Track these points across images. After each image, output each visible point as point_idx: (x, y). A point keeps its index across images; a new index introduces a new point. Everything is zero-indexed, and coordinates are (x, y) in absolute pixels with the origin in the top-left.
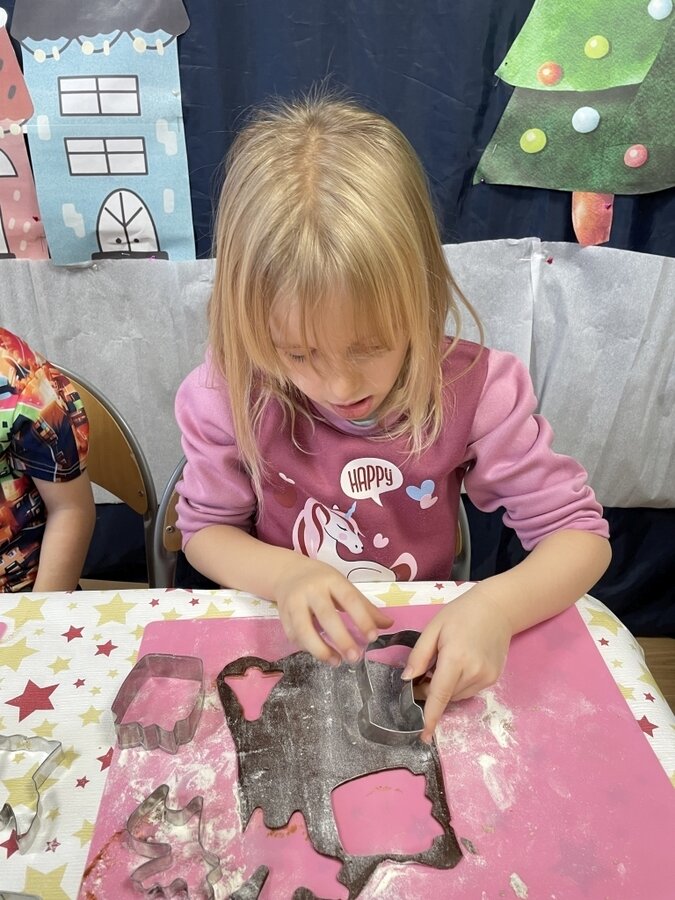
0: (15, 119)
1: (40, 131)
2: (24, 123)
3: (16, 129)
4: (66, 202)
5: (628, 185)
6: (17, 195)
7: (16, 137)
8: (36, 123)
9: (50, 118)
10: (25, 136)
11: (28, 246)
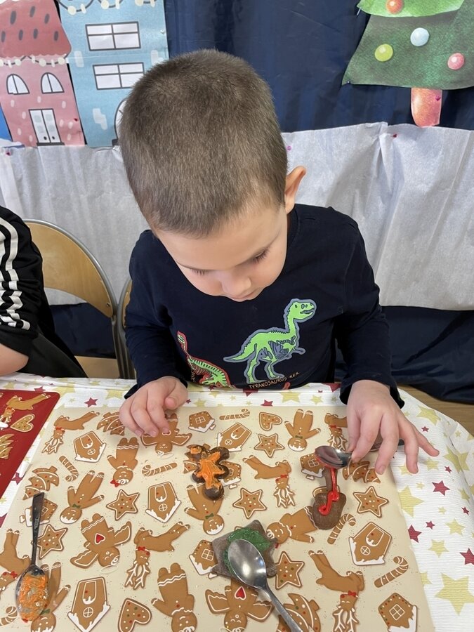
0: (60, 54)
1: (77, 62)
2: (66, 56)
3: (62, 61)
4: (95, 107)
5: (451, 82)
6: (64, 104)
7: (62, 66)
8: (74, 56)
9: (82, 53)
10: (68, 65)
11: (72, 137)
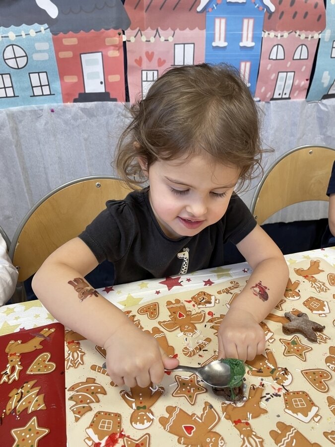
0: (317, 31)
1: (326, 37)
2: (320, 33)
3: (317, 36)
4: (326, 70)
6: (304, 69)
7: (315, 40)
8: (325, 33)
9: (331, 31)
10: (320, 39)
11: (298, 94)
